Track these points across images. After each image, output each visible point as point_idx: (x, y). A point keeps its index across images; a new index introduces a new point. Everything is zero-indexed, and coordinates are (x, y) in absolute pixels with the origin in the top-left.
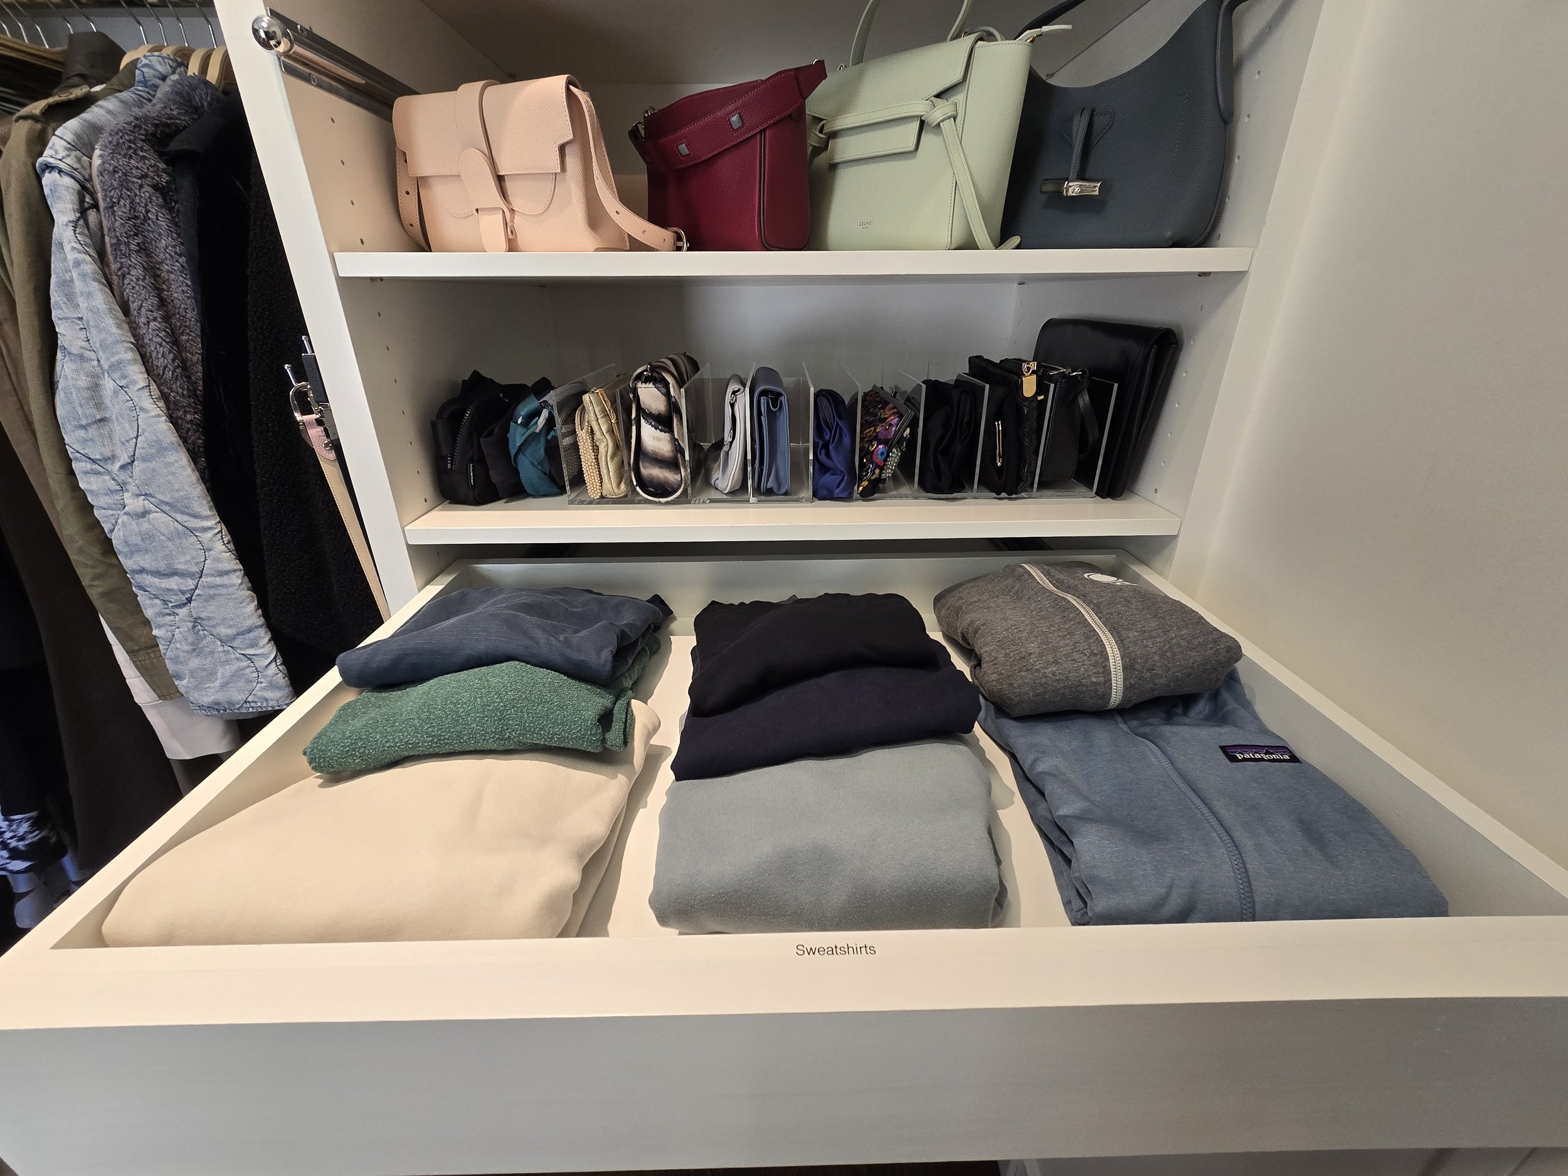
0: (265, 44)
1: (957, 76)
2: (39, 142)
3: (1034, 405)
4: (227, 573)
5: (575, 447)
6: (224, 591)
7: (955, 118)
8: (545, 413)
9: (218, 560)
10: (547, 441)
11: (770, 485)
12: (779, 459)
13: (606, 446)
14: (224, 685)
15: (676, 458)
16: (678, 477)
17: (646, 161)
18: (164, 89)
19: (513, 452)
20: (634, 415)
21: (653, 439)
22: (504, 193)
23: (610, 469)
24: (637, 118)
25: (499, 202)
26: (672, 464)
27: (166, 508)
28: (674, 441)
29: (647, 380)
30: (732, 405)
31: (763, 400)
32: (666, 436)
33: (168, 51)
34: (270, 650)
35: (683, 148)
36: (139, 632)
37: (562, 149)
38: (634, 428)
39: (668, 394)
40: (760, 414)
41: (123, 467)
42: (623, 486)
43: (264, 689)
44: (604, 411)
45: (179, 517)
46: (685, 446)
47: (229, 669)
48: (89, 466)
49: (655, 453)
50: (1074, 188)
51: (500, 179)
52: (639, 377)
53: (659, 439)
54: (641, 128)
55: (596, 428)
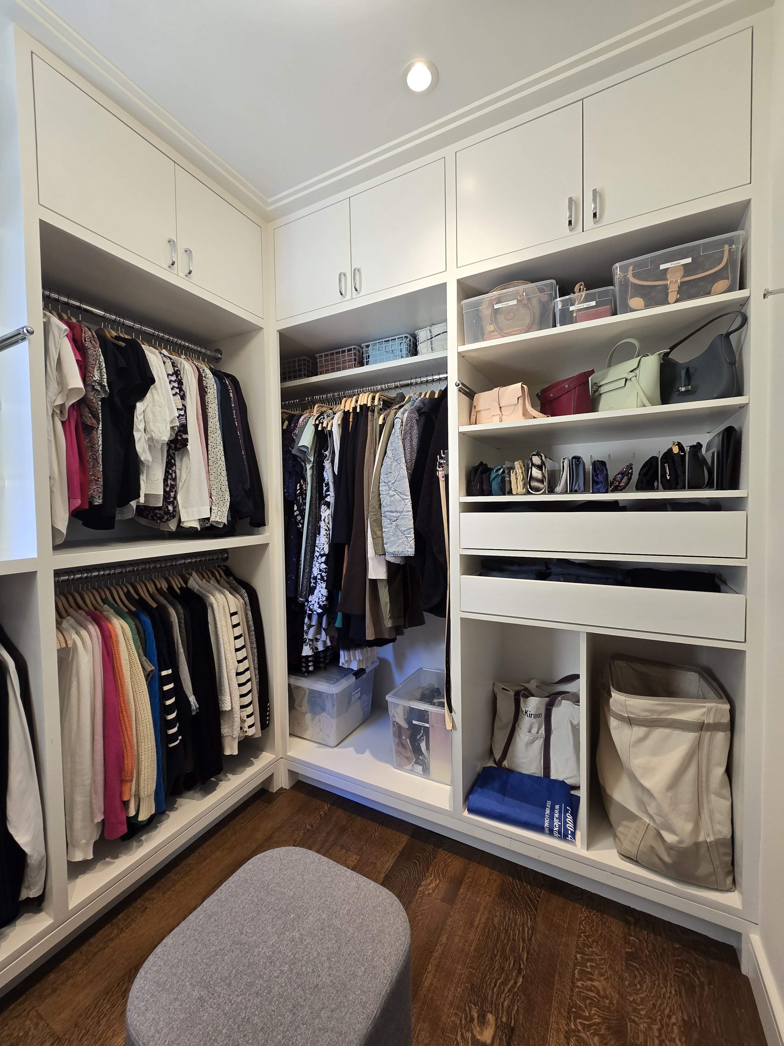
0: (457, 386)
1: (636, 366)
2: (396, 413)
3: (678, 456)
4: (409, 511)
5: (510, 481)
6: (406, 516)
7: (636, 376)
8: (502, 470)
9: (408, 508)
10: (502, 477)
11: (576, 488)
12: (579, 480)
13: (520, 477)
14: (398, 546)
15: (543, 479)
16: (543, 486)
17: (540, 400)
18: (417, 401)
19: (491, 479)
20: (530, 466)
21: (536, 473)
22: (501, 411)
23: (521, 484)
24: (538, 391)
25: (500, 413)
26: (542, 481)
27: (399, 494)
28: (543, 473)
29: (535, 455)
30: (563, 463)
31: (574, 460)
32: (541, 472)
33: (417, 393)
34: (413, 536)
35: (551, 395)
36: (379, 533)
37: (518, 398)
38: (530, 470)
39: (542, 459)
40: (572, 465)
41: (392, 484)
42: (524, 490)
43: (408, 548)
44: (521, 466)
45: (402, 496)
46: (546, 476)
47: (401, 541)
48: (384, 484)
49: (536, 477)
50: (683, 389)
51: (500, 408)
52: (533, 455)
53: (538, 473)
54: (540, 394)
55: (517, 471)
